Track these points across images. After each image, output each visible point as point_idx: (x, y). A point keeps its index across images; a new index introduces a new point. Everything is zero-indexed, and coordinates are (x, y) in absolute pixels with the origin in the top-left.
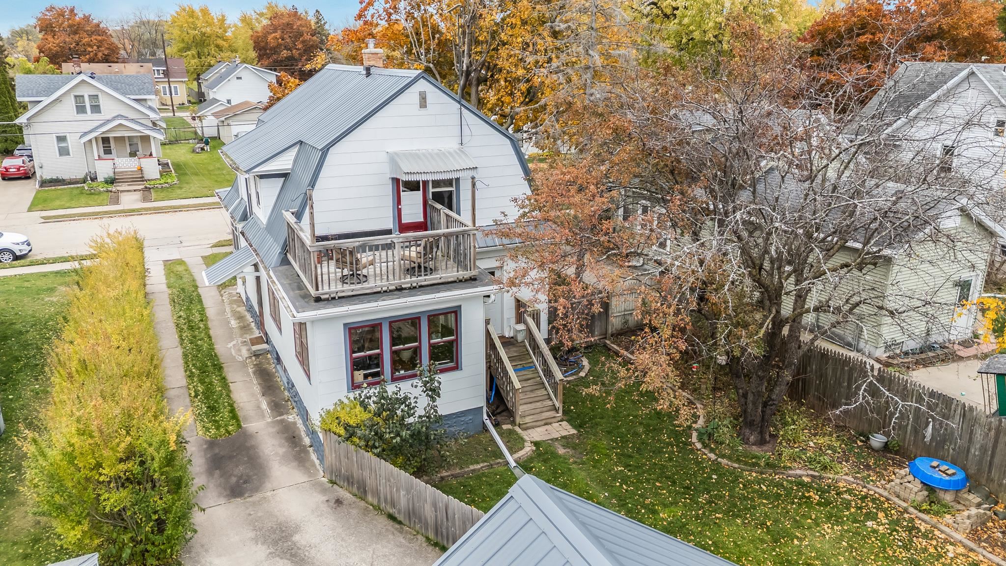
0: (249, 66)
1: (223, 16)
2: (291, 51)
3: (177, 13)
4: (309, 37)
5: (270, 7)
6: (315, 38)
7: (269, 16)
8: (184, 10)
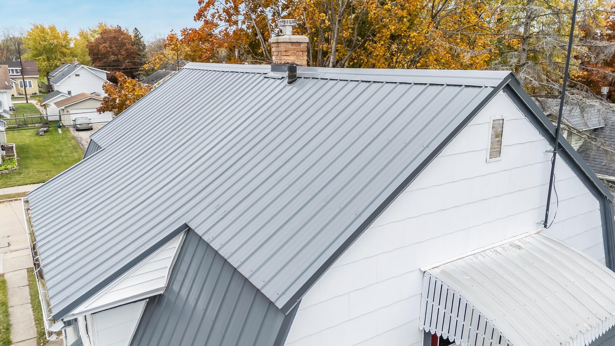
0: (85, 67)
1: (66, 32)
2: (117, 56)
3: (32, 29)
4: (130, 46)
5: (101, 25)
6: (134, 47)
7: (100, 32)
8: (37, 28)
